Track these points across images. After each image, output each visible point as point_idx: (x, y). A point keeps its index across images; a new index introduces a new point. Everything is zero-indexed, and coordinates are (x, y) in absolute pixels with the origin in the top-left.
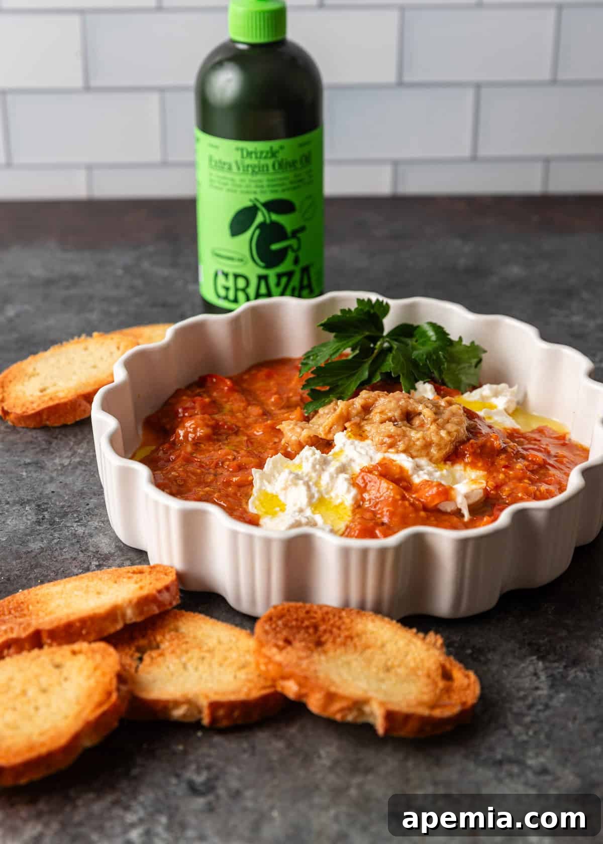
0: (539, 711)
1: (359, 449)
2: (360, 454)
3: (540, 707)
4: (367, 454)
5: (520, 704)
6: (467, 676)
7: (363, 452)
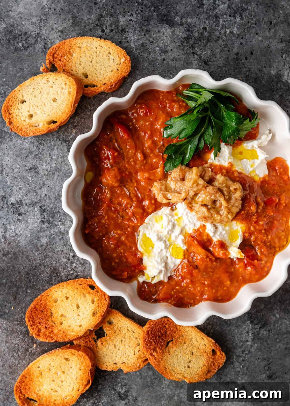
0: (246, 354)
1: (189, 219)
2: (190, 222)
3: (247, 352)
4: (193, 222)
5: (240, 350)
6: (222, 354)
7: (192, 221)
